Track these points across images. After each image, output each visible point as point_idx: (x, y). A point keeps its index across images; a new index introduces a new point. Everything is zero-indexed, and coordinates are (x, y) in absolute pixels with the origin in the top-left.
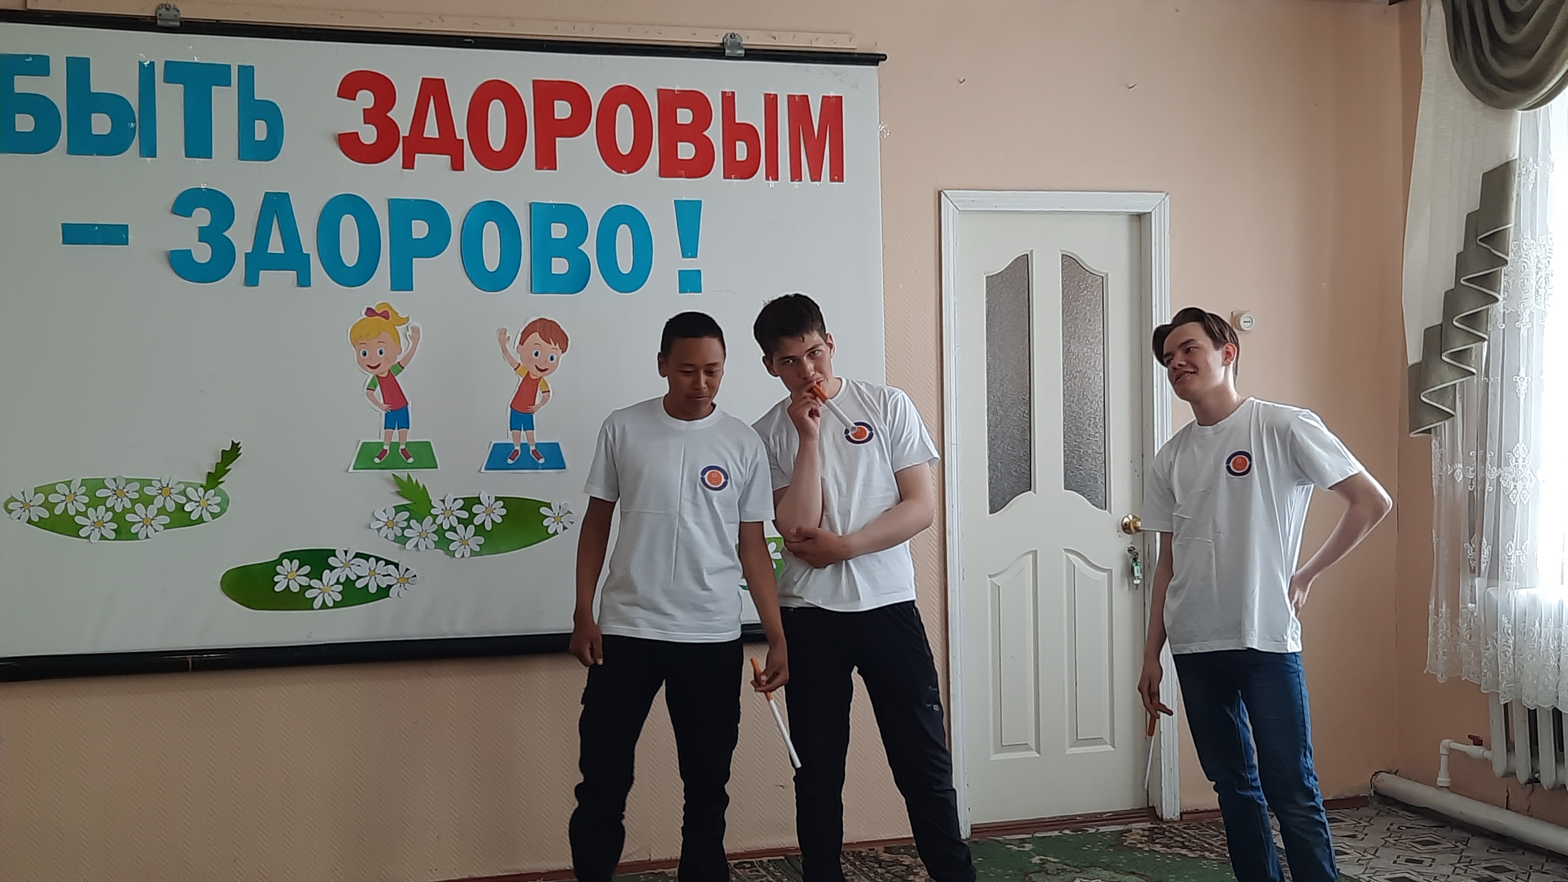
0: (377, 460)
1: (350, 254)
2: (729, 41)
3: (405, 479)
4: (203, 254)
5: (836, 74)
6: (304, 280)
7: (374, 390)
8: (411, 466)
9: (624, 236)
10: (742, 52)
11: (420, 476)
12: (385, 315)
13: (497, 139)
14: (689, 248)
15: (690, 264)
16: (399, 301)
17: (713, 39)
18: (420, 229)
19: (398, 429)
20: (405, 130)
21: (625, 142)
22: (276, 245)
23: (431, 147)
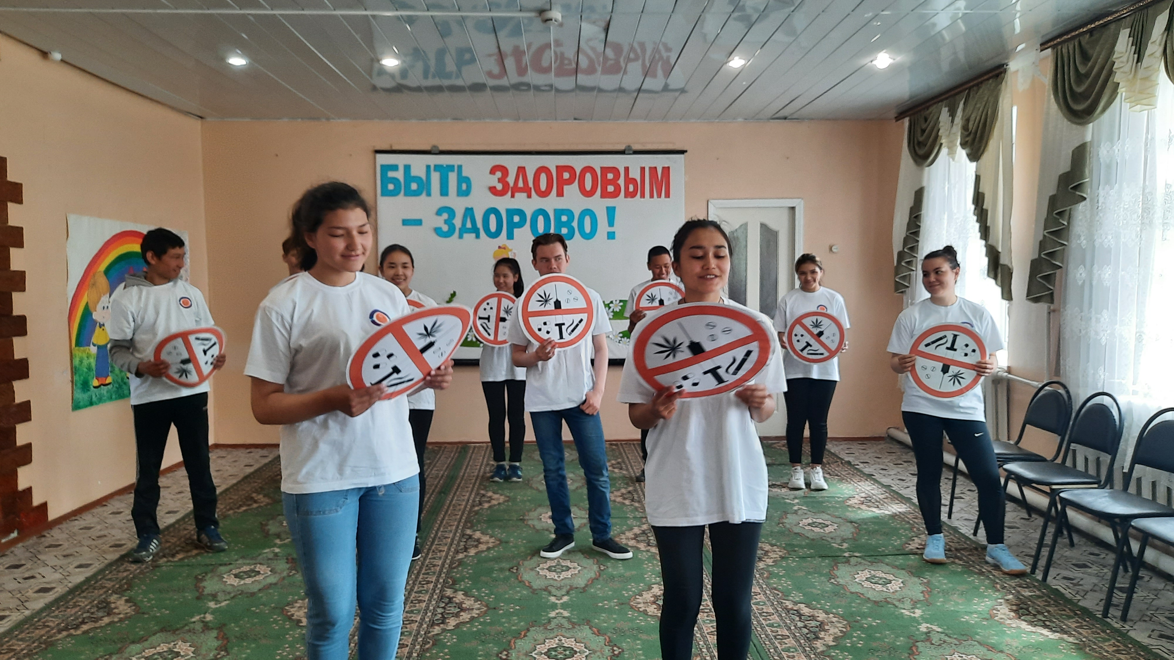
1: (493, 227)
2: (627, 148)
4: (445, 228)
5: (668, 158)
6: (478, 236)
9: (587, 221)
12: (504, 248)
13: (543, 186)
14: (611, 223)
15: (611, 229)
16: (509, 244)
17: (622, 147)
18: (516, 219)
20: (512, 184)
21: (588, 186)
22: (469, 225)
23: (521, 190)
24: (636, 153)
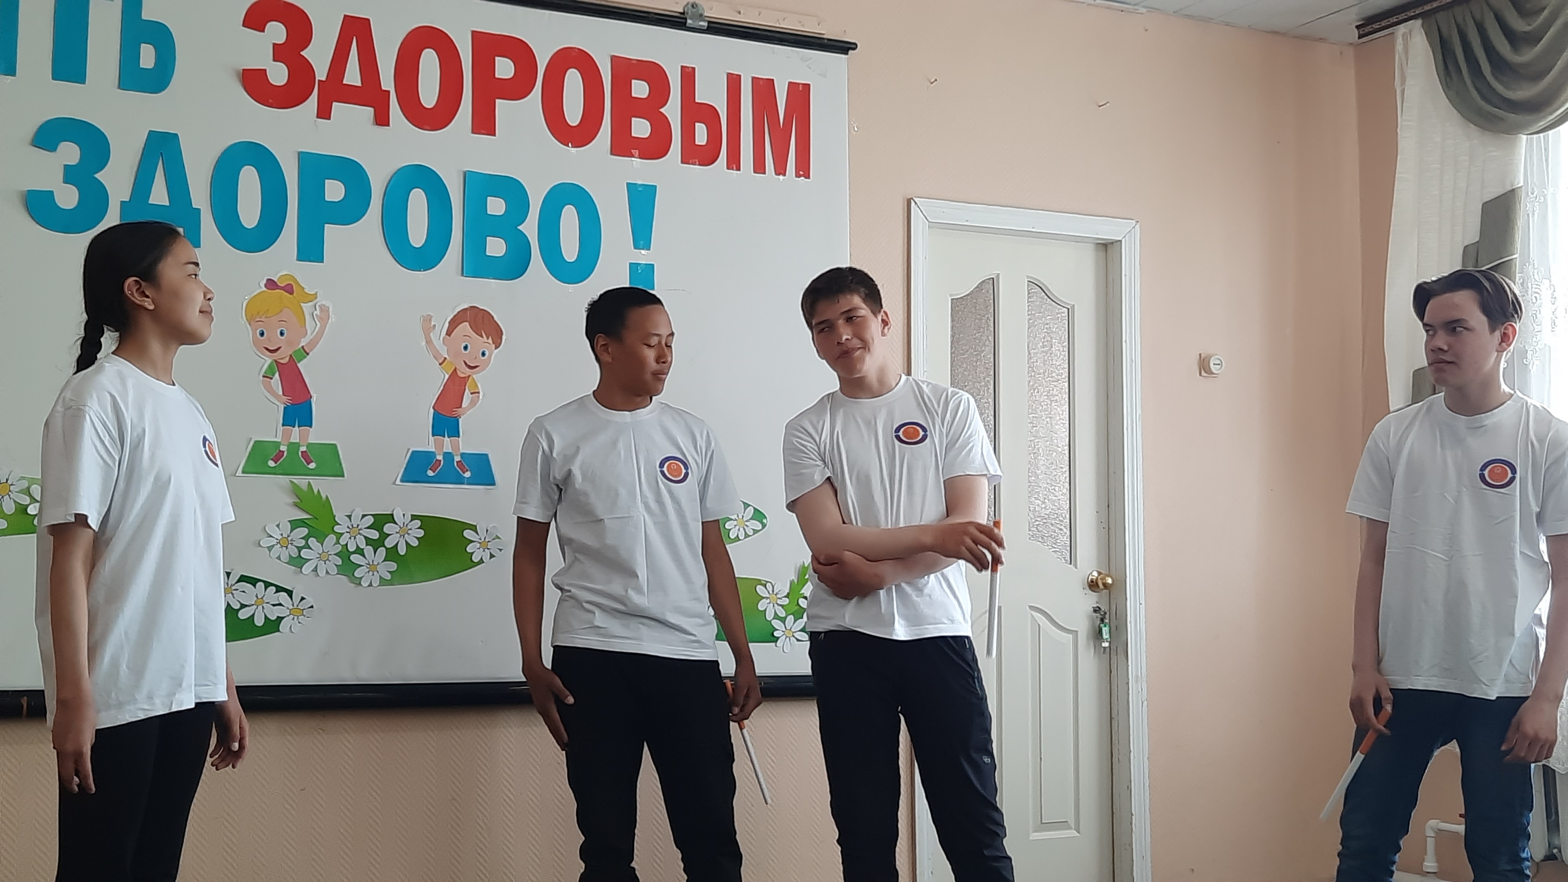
0: (271, 464)
1: (250, 213)
2: (690, 11)
3: (305, 487)
4: (67, 197)
5: (803, 59)
7: (271, 379)
8: (312, 472)
9: (569, 218)
10: (702, 25)
11: (322, 485)
12: (289, 289)
13: (429, 93)
14: (642, 238)
15: (643, 257)
17: (672, 7)
18: (334, 191)
19: (299, 427)
20: (321, 74)
21: (573, 112)
22: (158, 195)
23: (352, 96)
24: (717, 28)
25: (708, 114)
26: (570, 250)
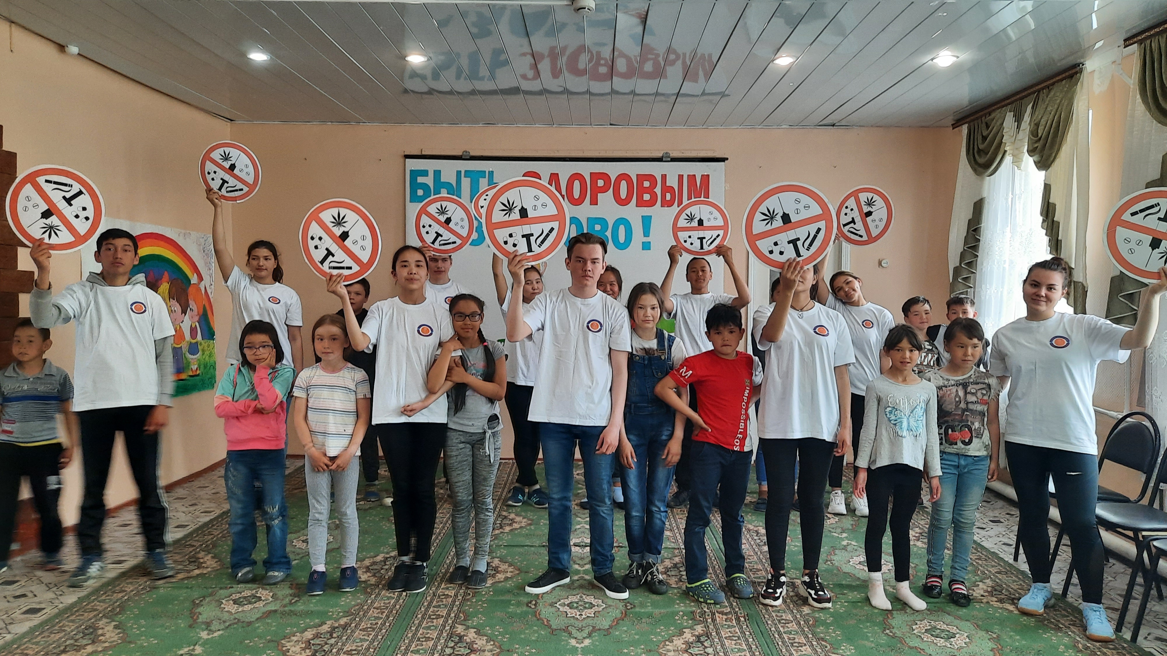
2: (665, 155)
5: (707, 166)
9: (622, 229)
10: (669, 159)
13: (576, 194)
14: (646, 234)
15: (646, 239)
17: (659, 155)
21: (623, 194)
24: (674, 160)
25: (671, 189)
26: (622, 239)
